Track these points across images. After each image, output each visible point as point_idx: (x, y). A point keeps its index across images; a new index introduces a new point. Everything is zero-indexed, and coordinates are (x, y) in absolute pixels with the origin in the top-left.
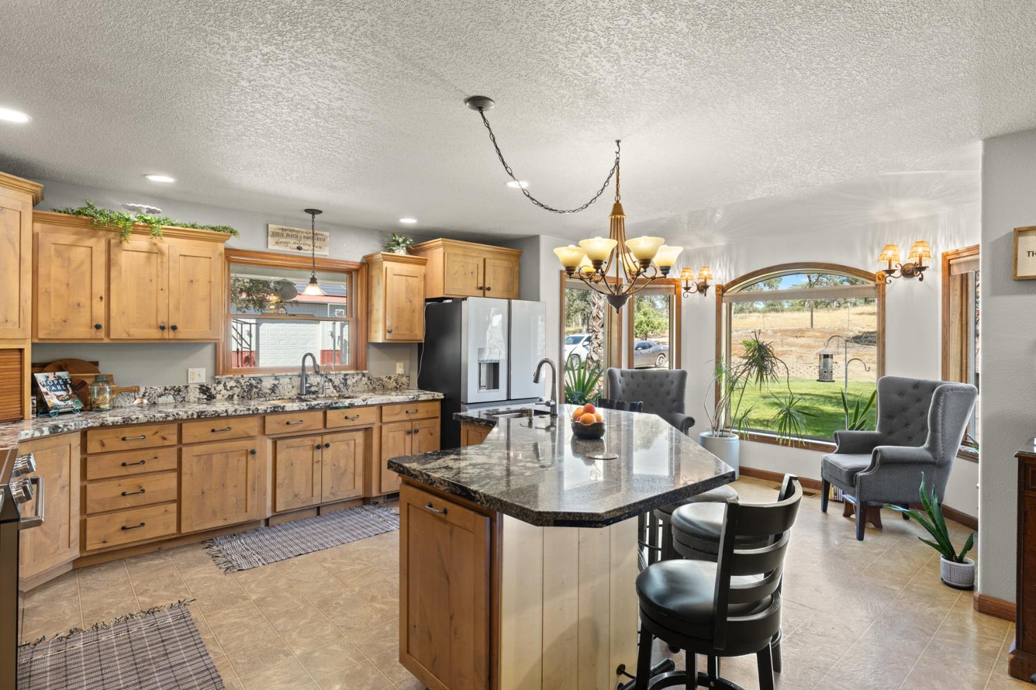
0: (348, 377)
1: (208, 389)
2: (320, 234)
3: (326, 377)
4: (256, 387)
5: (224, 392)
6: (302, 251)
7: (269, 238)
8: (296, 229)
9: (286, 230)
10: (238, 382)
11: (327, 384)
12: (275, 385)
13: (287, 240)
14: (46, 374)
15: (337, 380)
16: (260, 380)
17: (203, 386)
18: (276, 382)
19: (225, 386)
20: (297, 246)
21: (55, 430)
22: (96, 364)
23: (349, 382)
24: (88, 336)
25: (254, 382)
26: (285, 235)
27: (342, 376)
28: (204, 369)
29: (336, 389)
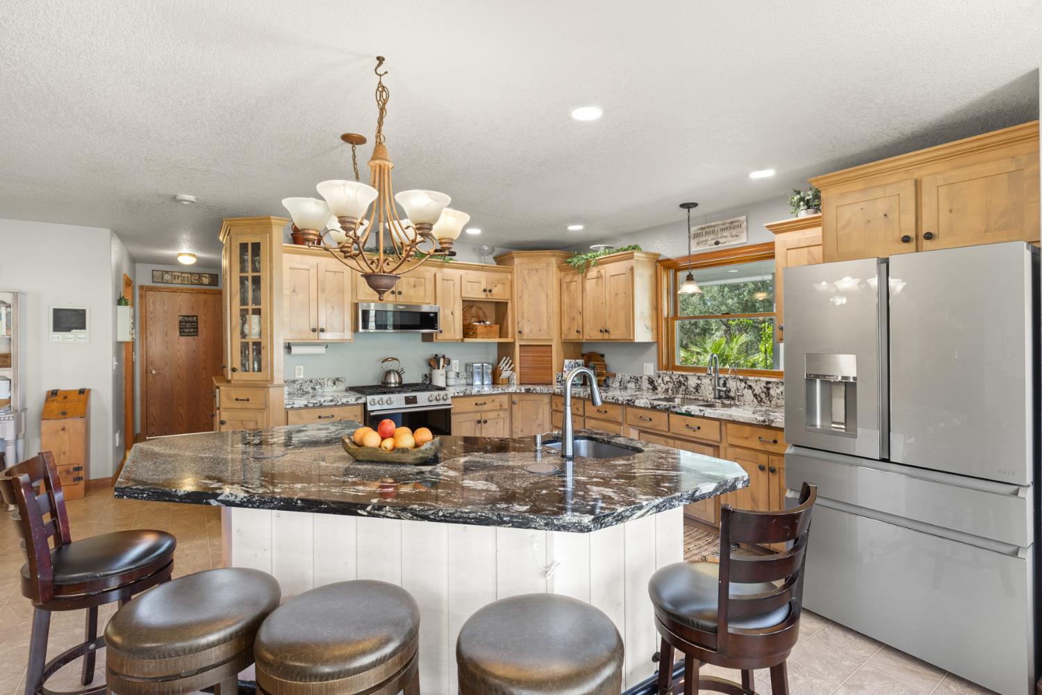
0: (770, 385)
1: (653, 381)
2: (736, 222)
3: (746, 383)
4: (684, 385)
5: (662, 385)
6: (719, 245)
7: (692, 241)
8: (714, 224)
9: (704, 228)
10: (671, 378)
11: (746, 390)
12: (698, 385)
13: (707, 238)
14: (570, 360)
15: (758, 387)
16: (687, 378)
17: (649, 378)
18: (699, 382)
19: (663, 380)
20: (714, 242)
21: (528, 391)
22: (603, 356)
23: (772, 392)
24: (575, 338)
25: (682, 379)
26: (704, 233)
27: (764, 384)
28: (652, 365)
29: (756, 398)
